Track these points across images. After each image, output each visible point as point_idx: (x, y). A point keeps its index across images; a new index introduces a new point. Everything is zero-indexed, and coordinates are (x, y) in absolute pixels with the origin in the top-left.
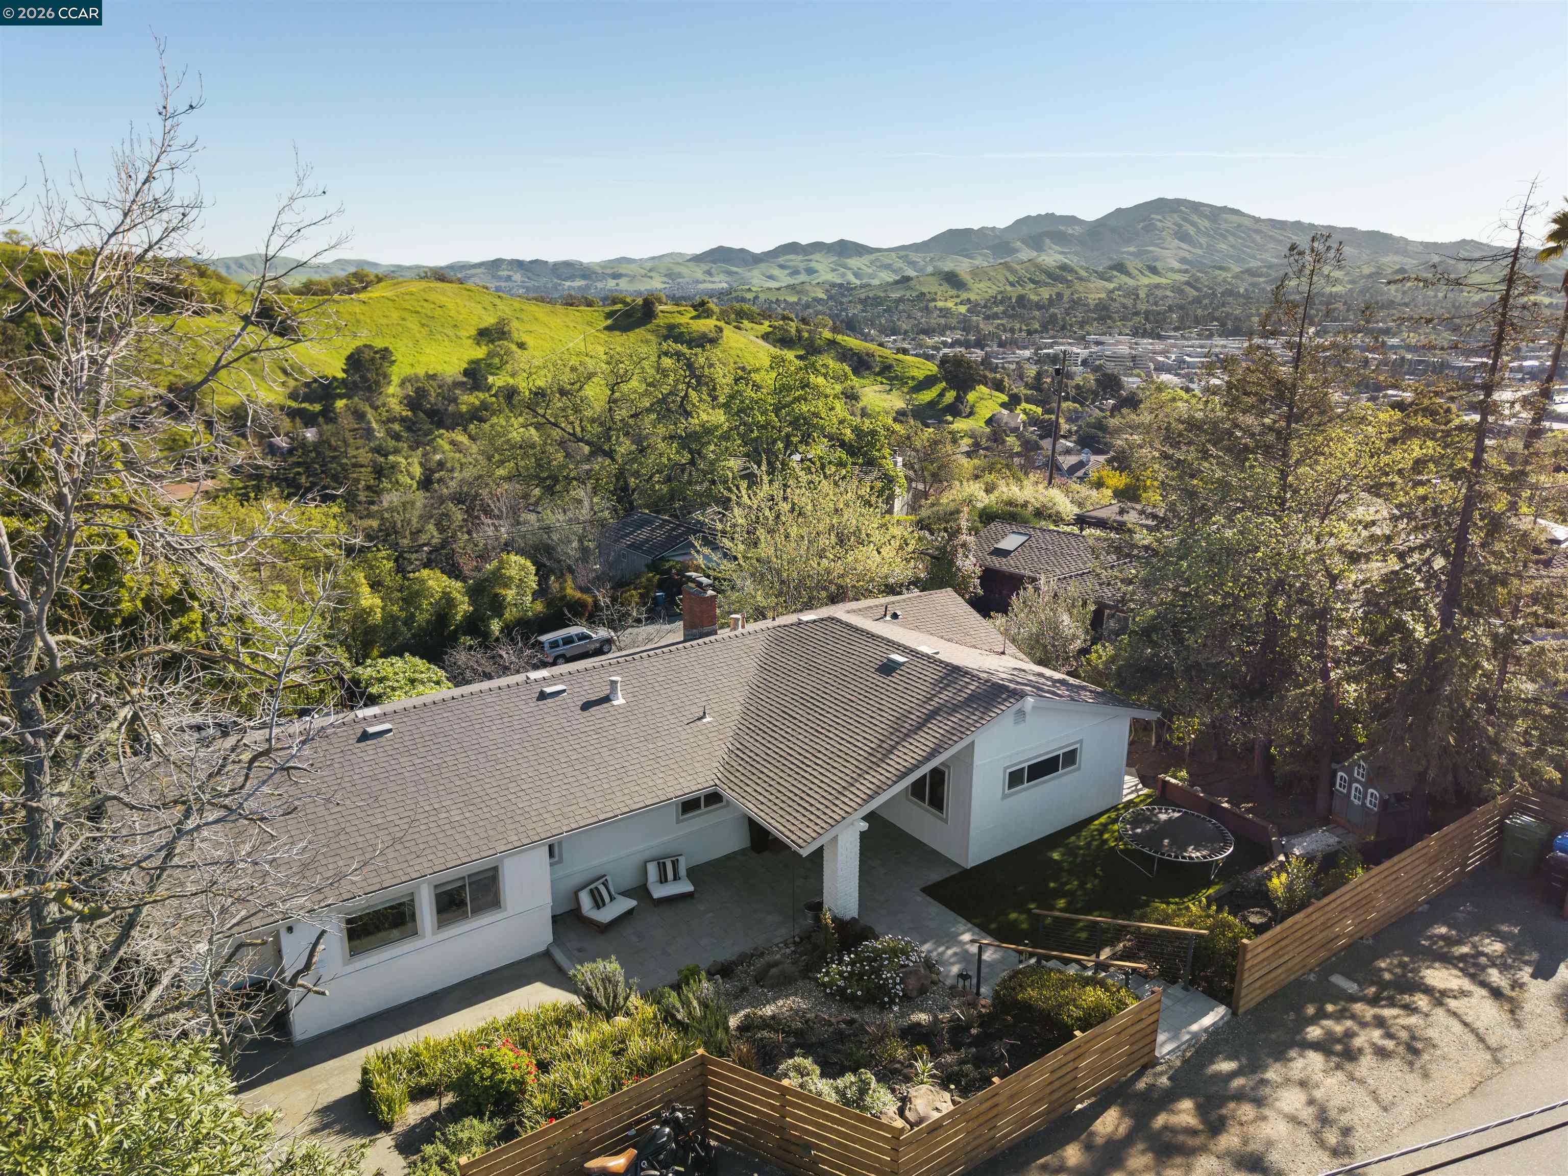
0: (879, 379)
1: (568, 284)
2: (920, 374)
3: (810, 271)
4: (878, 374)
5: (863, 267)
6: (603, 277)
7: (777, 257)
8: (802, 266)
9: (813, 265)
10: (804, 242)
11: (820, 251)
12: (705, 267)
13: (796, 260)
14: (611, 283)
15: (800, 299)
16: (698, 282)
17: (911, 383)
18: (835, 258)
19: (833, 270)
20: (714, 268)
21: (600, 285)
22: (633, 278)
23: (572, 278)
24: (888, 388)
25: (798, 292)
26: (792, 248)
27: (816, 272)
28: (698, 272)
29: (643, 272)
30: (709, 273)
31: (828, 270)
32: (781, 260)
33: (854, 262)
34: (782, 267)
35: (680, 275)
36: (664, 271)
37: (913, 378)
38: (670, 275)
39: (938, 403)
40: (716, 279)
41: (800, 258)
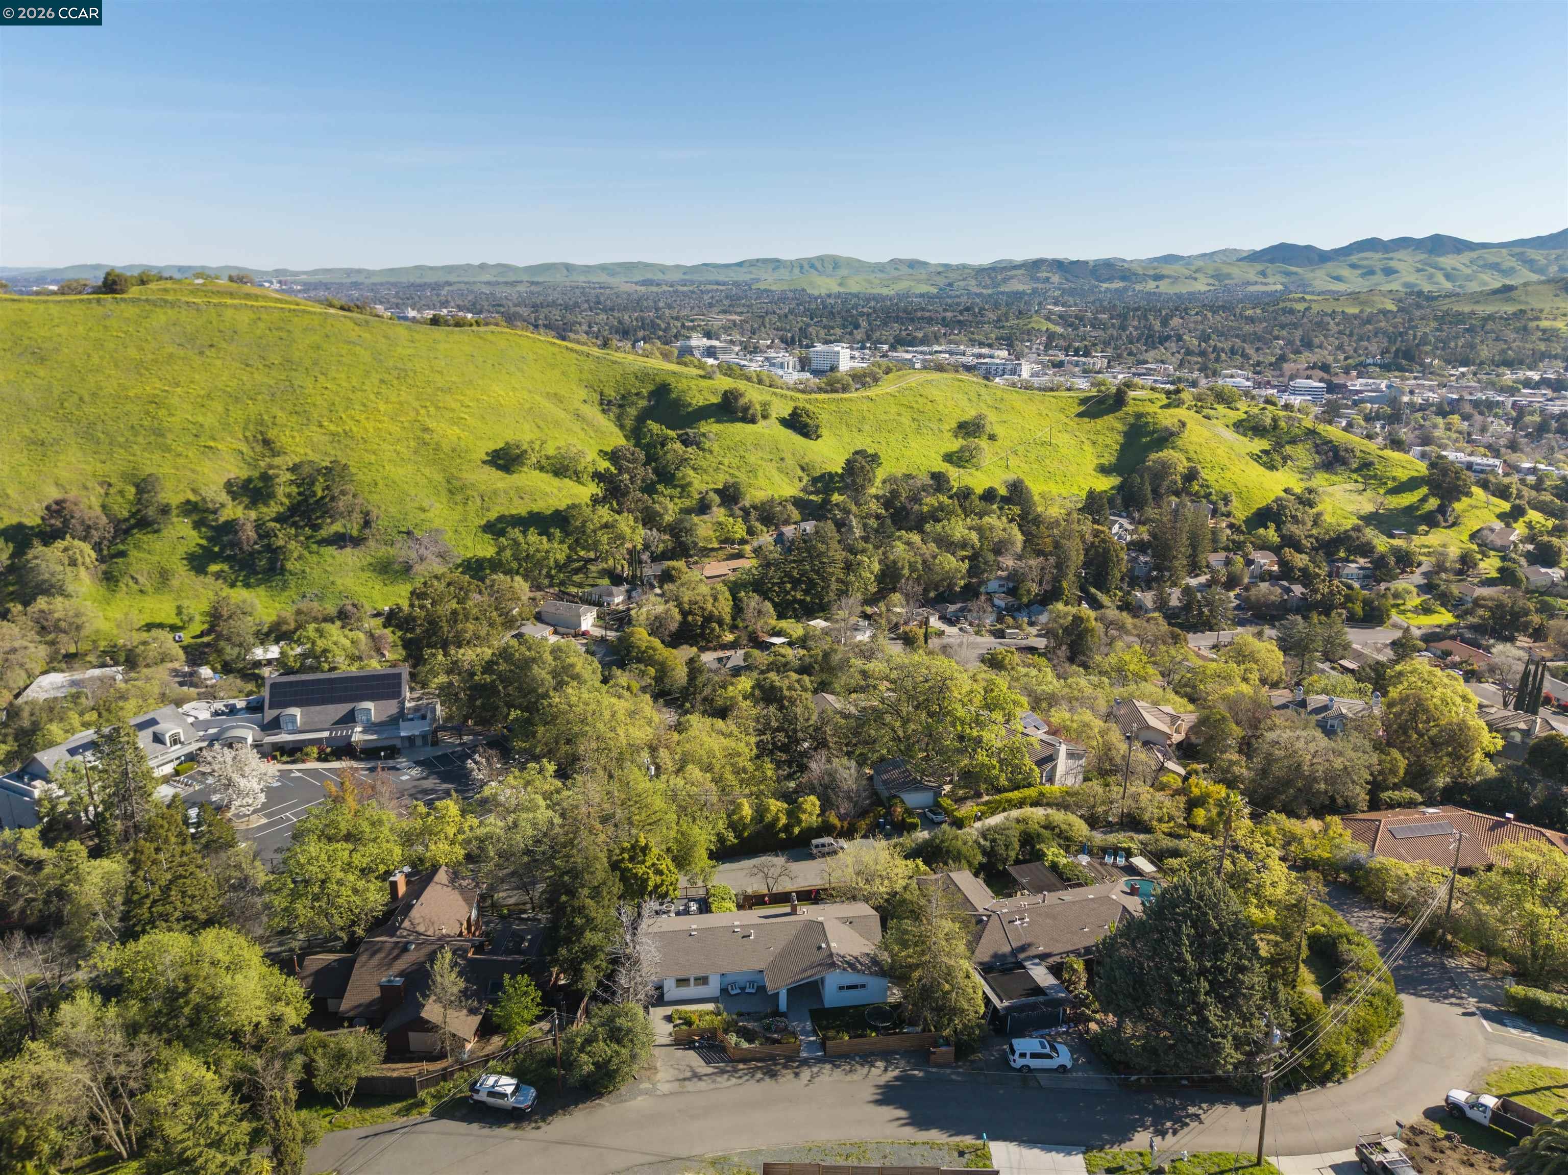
0: (1355, 476)
1: (1105, 285)
2: (1403, 475)
3: (1389, 272)
4: (1355, 471)
5: (1462, 267)
6: (1144, 277)
7: (1350, 255)
8: (1378, 266)
9: (1392, 264)
10: (1386, 238)
11: (1405, 248)
12: (1259, 267)
13: (1374, 258)
14: (1151, 285)
15: (1362, 311)
16: (1248, 283)
17: (1391, 484)
18: (1423, 256)
19: (1419, 270)
20: (1271, 268)
21: (1138, 287)
22: (1175, 279)
23: (1110, 279)
24: (1361, 487)
25: (1362, 303)
26: (1372, 244)
27: (1397, 272)
28: (1251, 273)
29: (1187, 273)
30: (1263, 274)
31: (1412, 270)
32: (1354, 258)
33: (1448, 261)
34: (1353, 266)
35: (1228, 276)
36: (1210, 272)
37: (1394, 479)
38: (1218, 276)
39: (1417, 508)
40: (1270, 280)
41: (1379, 255)
